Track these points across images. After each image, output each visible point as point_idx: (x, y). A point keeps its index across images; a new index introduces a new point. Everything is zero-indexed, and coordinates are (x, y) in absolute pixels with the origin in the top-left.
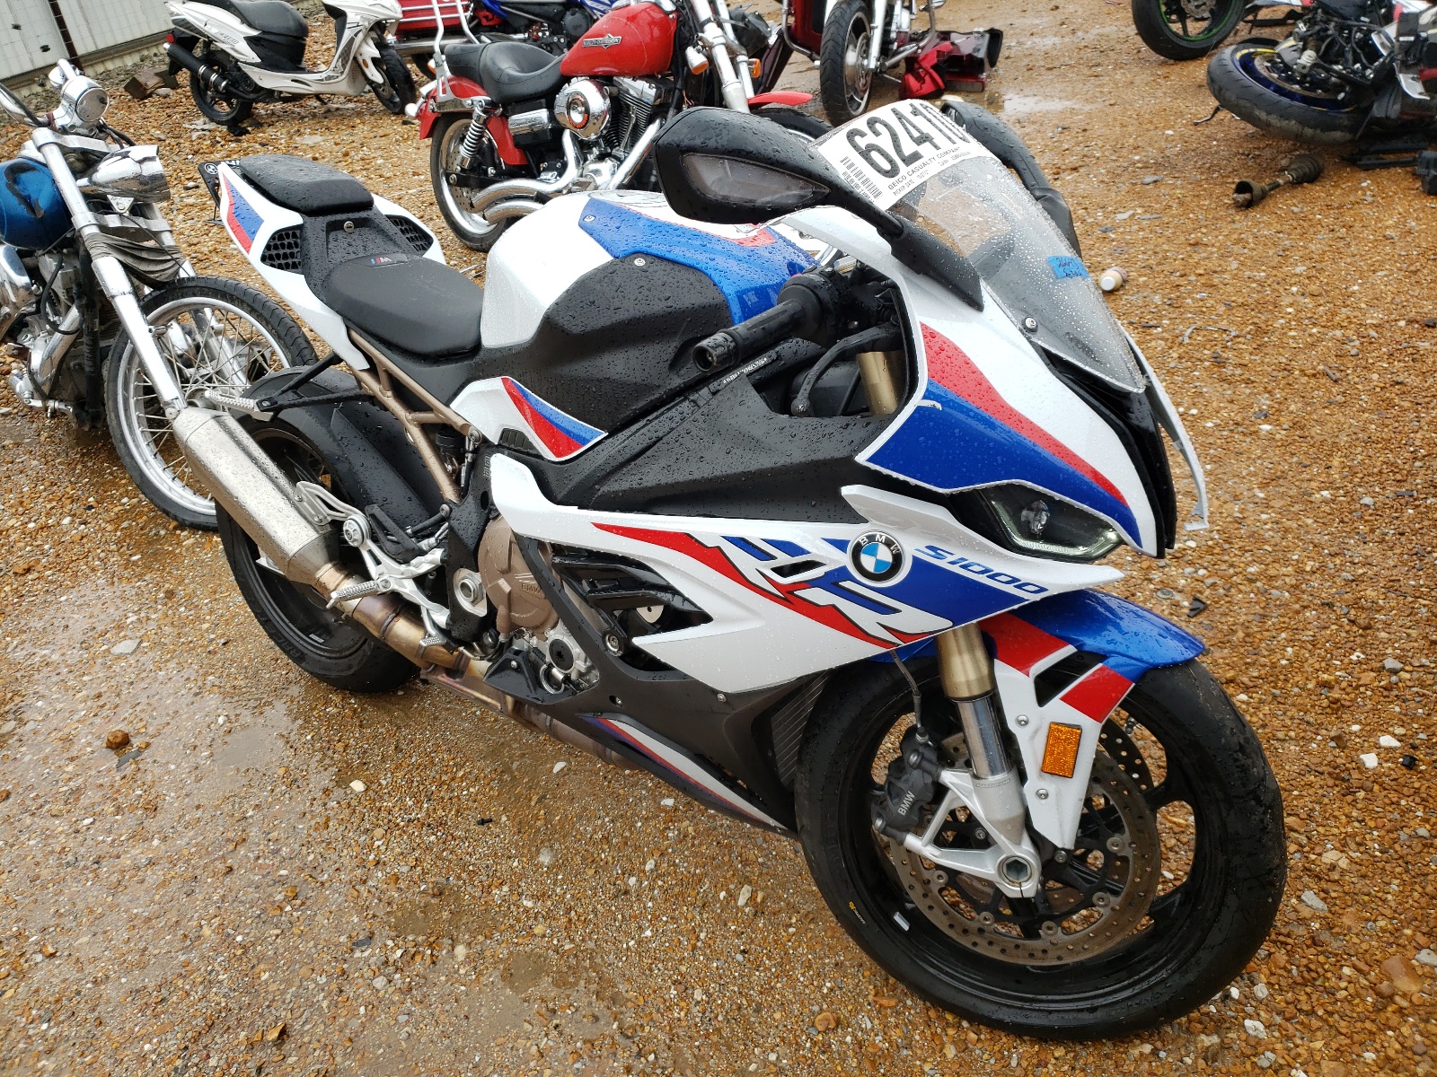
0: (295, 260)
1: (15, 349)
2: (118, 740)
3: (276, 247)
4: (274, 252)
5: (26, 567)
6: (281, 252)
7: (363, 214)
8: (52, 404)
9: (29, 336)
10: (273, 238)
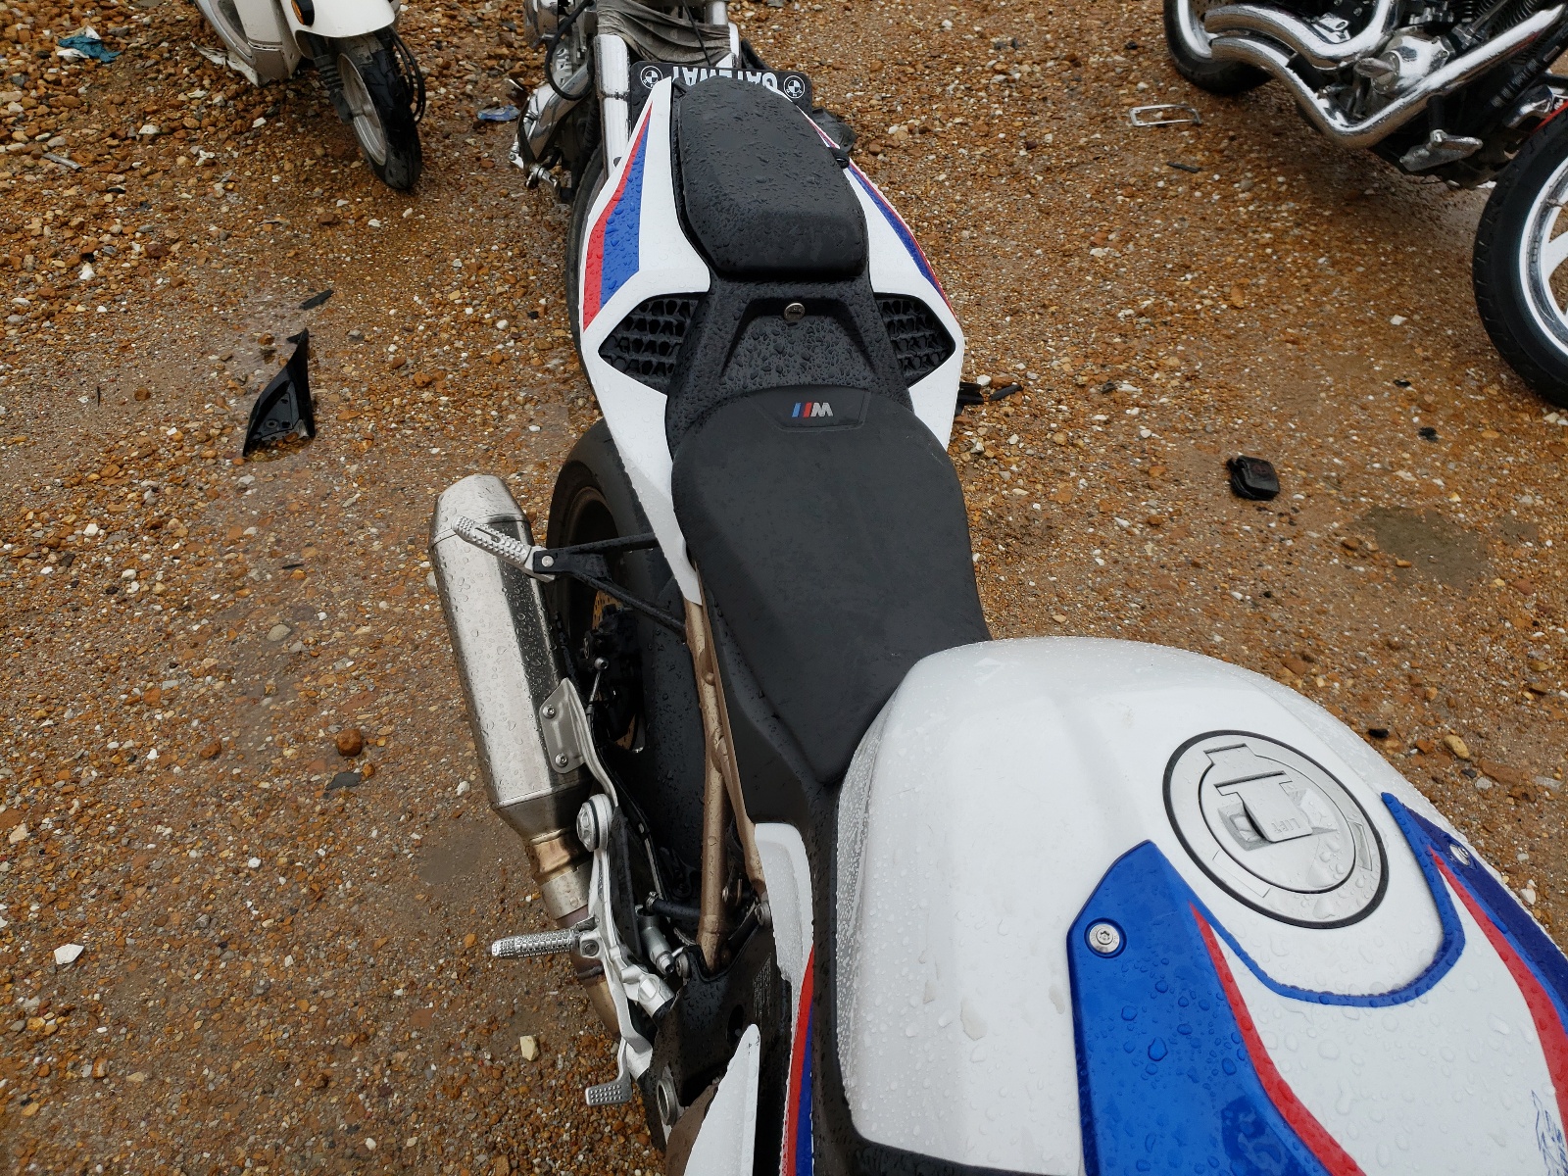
0: (664, 359)
1: (515, 89)
2: (347, 747)
3: (641, 325)
4: (634, 335)
5: (427, 379)
6: (647, 337)
7: (831, 291)
8: (537, 170)
9: (566, 51)
10: (643, 306)
